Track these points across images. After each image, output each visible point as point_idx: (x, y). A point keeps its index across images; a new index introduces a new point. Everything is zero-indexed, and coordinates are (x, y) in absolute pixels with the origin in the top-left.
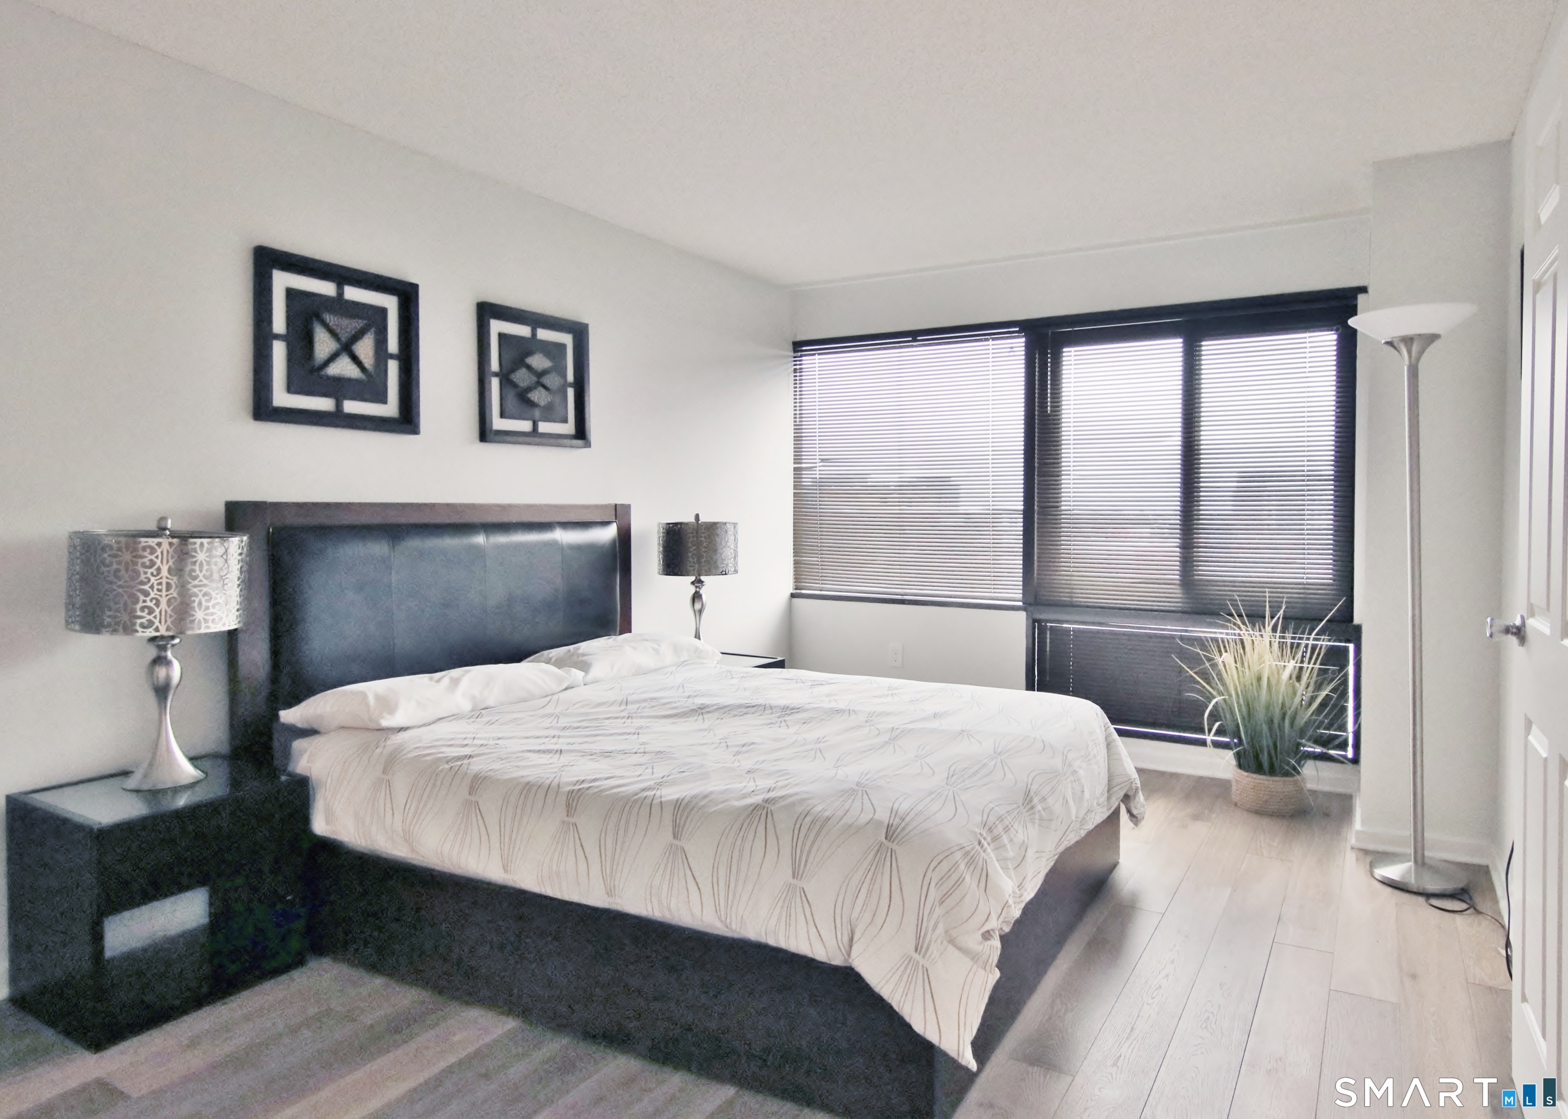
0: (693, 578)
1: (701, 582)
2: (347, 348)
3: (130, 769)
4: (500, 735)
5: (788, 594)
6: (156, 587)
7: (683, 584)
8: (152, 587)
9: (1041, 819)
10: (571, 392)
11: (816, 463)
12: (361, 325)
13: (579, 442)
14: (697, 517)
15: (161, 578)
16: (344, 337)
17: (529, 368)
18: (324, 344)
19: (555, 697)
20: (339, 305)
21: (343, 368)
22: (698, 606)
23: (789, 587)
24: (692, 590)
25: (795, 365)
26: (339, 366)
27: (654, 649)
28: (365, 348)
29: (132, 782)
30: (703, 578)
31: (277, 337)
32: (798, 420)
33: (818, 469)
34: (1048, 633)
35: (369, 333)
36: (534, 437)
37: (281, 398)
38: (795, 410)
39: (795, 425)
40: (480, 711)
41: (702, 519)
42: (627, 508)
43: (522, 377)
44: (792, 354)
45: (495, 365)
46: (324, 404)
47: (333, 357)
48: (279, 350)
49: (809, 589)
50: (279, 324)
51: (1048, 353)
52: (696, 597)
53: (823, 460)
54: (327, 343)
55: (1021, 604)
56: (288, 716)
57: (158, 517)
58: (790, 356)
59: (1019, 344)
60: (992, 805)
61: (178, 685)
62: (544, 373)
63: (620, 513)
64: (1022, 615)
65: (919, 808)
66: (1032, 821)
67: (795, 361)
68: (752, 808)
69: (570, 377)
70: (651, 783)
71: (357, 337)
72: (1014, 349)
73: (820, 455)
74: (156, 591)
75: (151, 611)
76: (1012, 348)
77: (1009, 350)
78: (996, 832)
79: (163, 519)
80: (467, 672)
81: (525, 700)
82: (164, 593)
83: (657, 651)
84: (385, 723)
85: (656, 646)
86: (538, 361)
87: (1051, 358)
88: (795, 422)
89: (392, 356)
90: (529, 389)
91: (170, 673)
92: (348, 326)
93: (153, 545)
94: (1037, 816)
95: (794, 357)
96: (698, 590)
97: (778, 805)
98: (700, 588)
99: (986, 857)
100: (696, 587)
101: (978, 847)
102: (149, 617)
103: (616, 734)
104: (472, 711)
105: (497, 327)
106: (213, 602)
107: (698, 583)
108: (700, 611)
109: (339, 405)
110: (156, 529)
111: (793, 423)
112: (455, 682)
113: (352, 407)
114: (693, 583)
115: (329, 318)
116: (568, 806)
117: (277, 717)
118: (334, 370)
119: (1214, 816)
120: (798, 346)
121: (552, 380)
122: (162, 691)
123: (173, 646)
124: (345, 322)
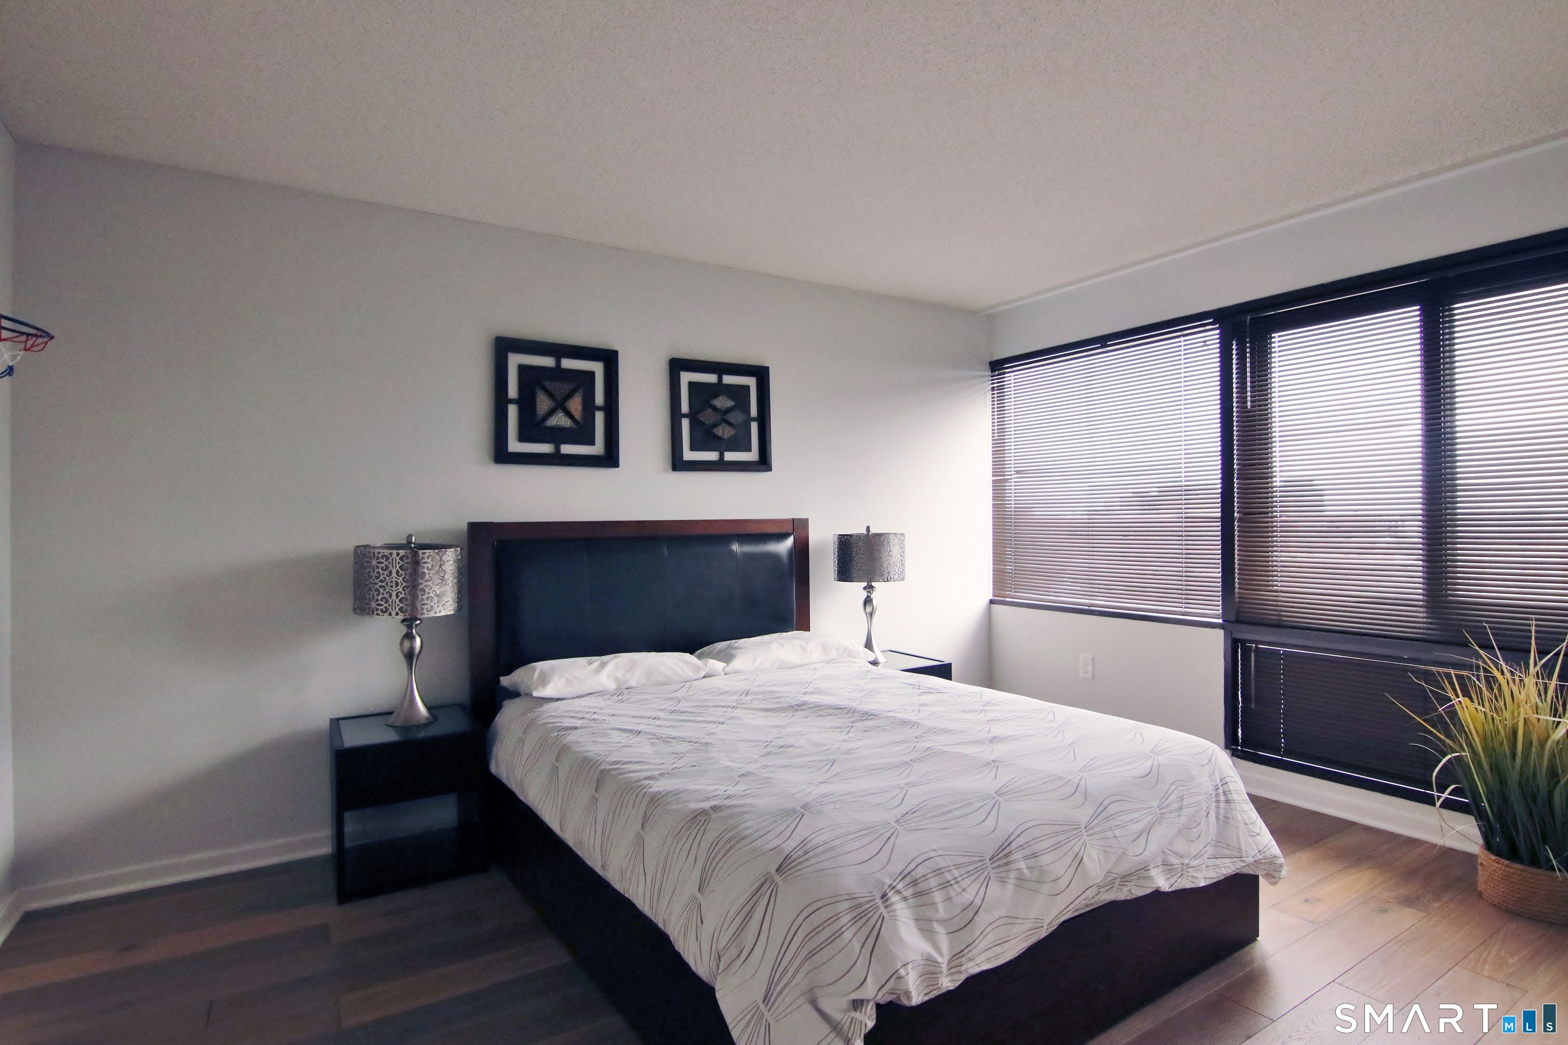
0: (865, 584)
1: (872, 587)
2: (561, 406)
3: (392, 710)
4: (614, 712)
5: (987, 600)
6: (389, 584)
7: (856, 589)
8: (387, 584)
9: (1021, 879)
10: (754, 426)
11: (1011, 475)
12: (572, 387)
13: (763, 467)
14: (868, 528)
15: (392, 578)
16: (559, 397)
17: (715, 408)
18: (543, 404)
19: (689, 684)
20: (558, 373)
21: (560, 420)
22: (869, 609)
23: (987, 592)
24: (864, 594)
25: (993, 384)
26: (555, 419)
27: (801, 646)
28: (576, 405)
29: (391, 719)
30: (873, 584)
31: (512, 401)
32: (996, 435)
33: (1013, 480)
34: (1253, 655)
35: (578, 392)
36: (721, 466)
37: (515, 446)
38: (993, 426)
39: (993, 440)
40: (622, 691)
41: (873, 531)
42: (804, 523)
43: (708, 417)
44: (990, 373)
45: (685, 408)
46: (545, 448)
47: (551, 413)
48: (513, 411)
49: (1017, 599)
50: (513, 391)
51: (1247, 342)
52: (868, 601)
53: (1017, 472)
54: (546, 403)
55: (1220, 621)
56: (505, 681)
57: (407, 535)
58: (988, 376)
59: (1213, 335)
60: (933, 854)
61: (420, 652)
62: (729, 410)
63: (798, 528)
64: (1220, 633)
65: (836, 842)
66: (1002, 881)
67: (992, 380)
68: (701, 811)
69: (754, 412)
70: (656, 773)
71: (570, 395)
72: (1208, 343)
73: (1015, 467)
74: (389, 587)
75: (387, 601)
76: (1205, 342)
77: (1202, 344)
78: (922, 886)
79: (410, 536)
80: (616, 657)
81: (664, 684)
82: (394, 589)
83: (804, 649)
84: (535, 694)
85: (804, 644)
86: (722, 402)
87: (1251, 348)
88: (993, 437)
89: (599, 408)
90: (715, 425)
91: (414, 645)
92: (560, 388)
93: (387, 554)
94: (1013, 875)
95: (992, 376)
96: (869, 594)
97: (720, 814)
98: (871, 594)
99: (885, 914)
100: (868, 592)
101: (879, 901)
102: (385, 605)
103: (704, 721)
104: (617, 689)
105: (686, 378)
106: (426, 596)
107: (869, 588)
108: (871, 614)
109: (558, 449)
110: (405, 542)
111: (991, 439)
112: (603, 665)
113: (567, 449)
114: (865, 588)
115: (548, 384)
116: (599, 782)
117: (499, 681)
118: (553, 421)
119: (1436, 905)
120: (997, 366)
121: (736, 417)
122: (410, 656)
123: (417, 625)
124: (559, 385)
